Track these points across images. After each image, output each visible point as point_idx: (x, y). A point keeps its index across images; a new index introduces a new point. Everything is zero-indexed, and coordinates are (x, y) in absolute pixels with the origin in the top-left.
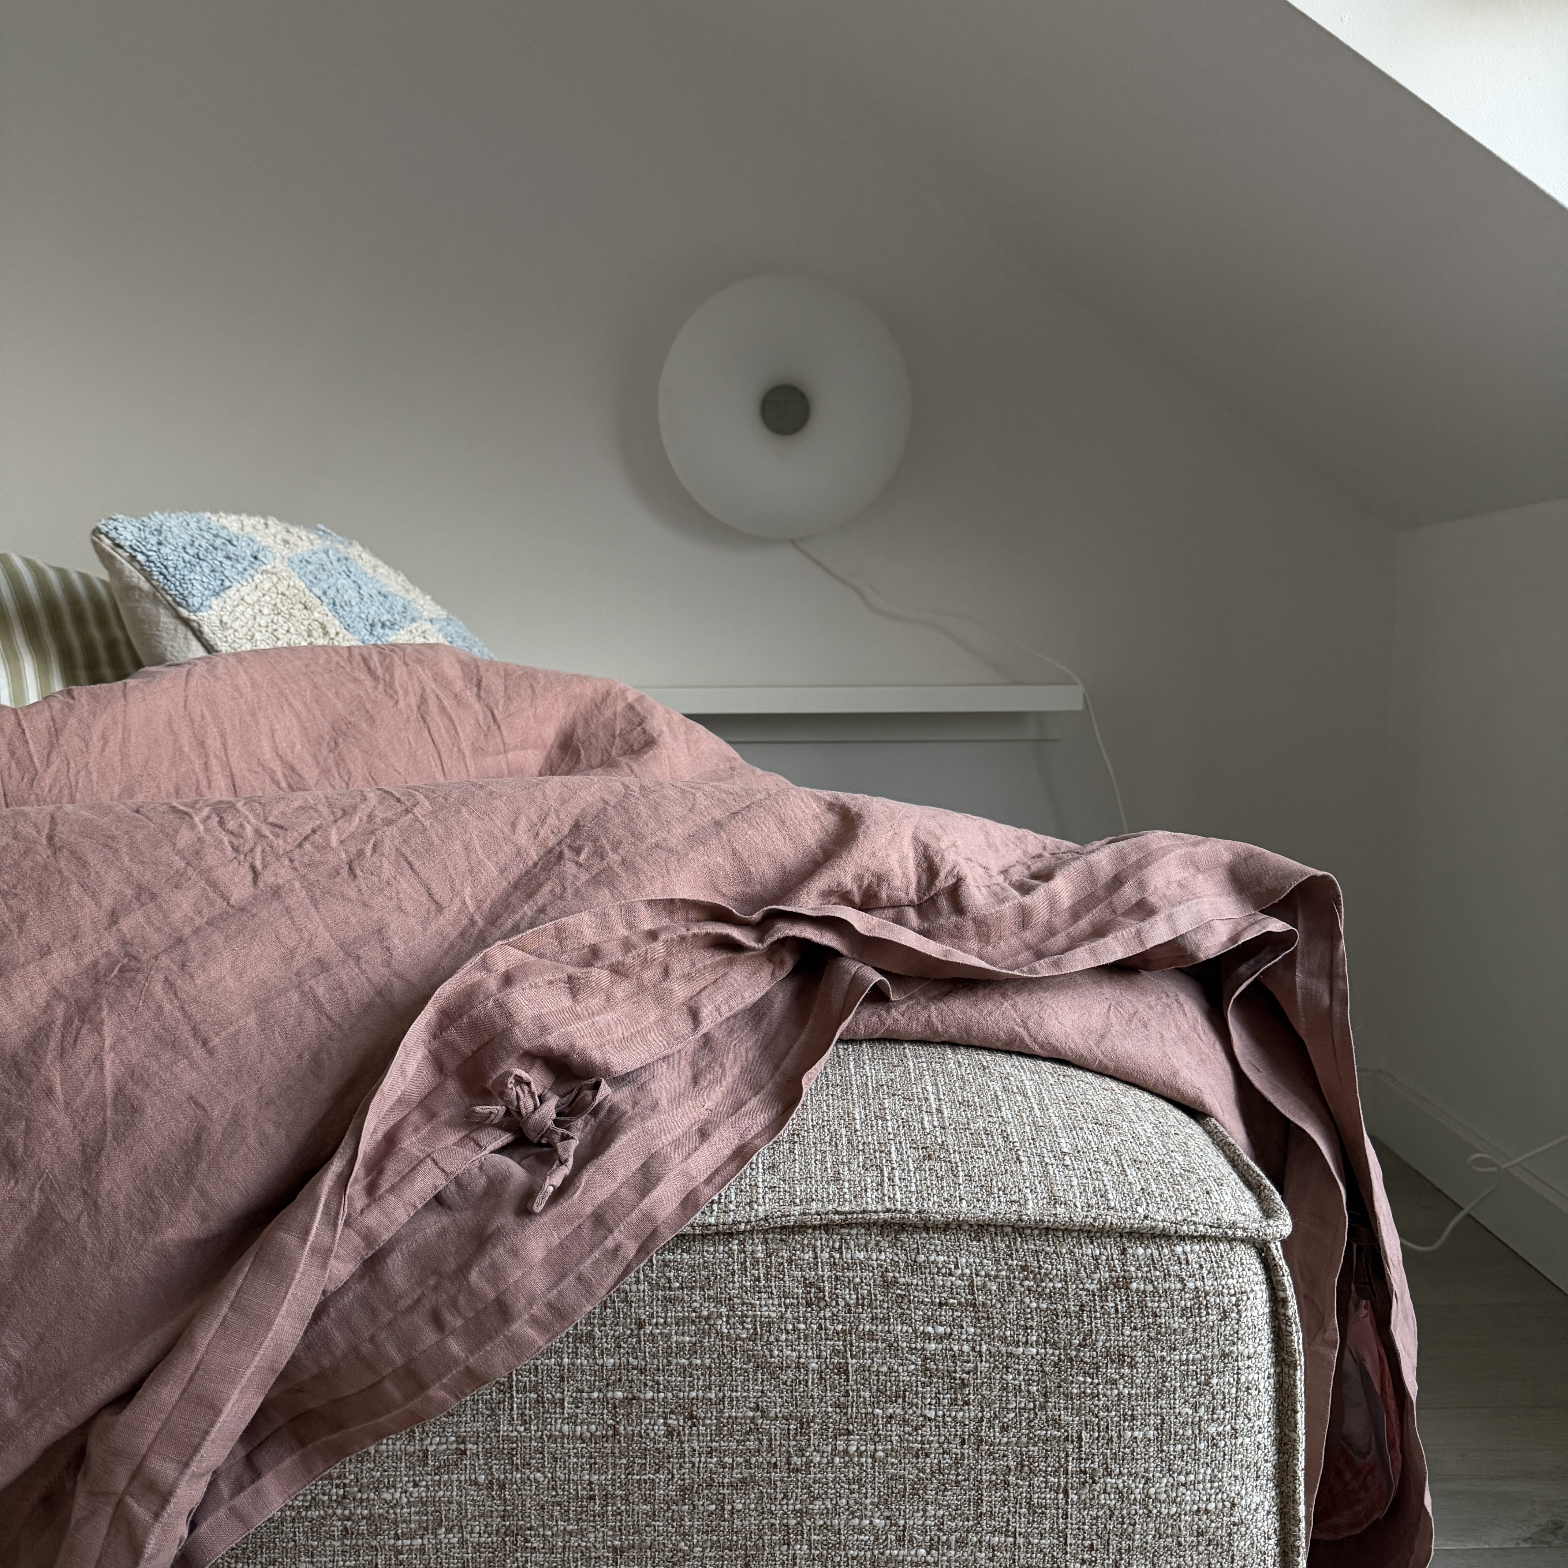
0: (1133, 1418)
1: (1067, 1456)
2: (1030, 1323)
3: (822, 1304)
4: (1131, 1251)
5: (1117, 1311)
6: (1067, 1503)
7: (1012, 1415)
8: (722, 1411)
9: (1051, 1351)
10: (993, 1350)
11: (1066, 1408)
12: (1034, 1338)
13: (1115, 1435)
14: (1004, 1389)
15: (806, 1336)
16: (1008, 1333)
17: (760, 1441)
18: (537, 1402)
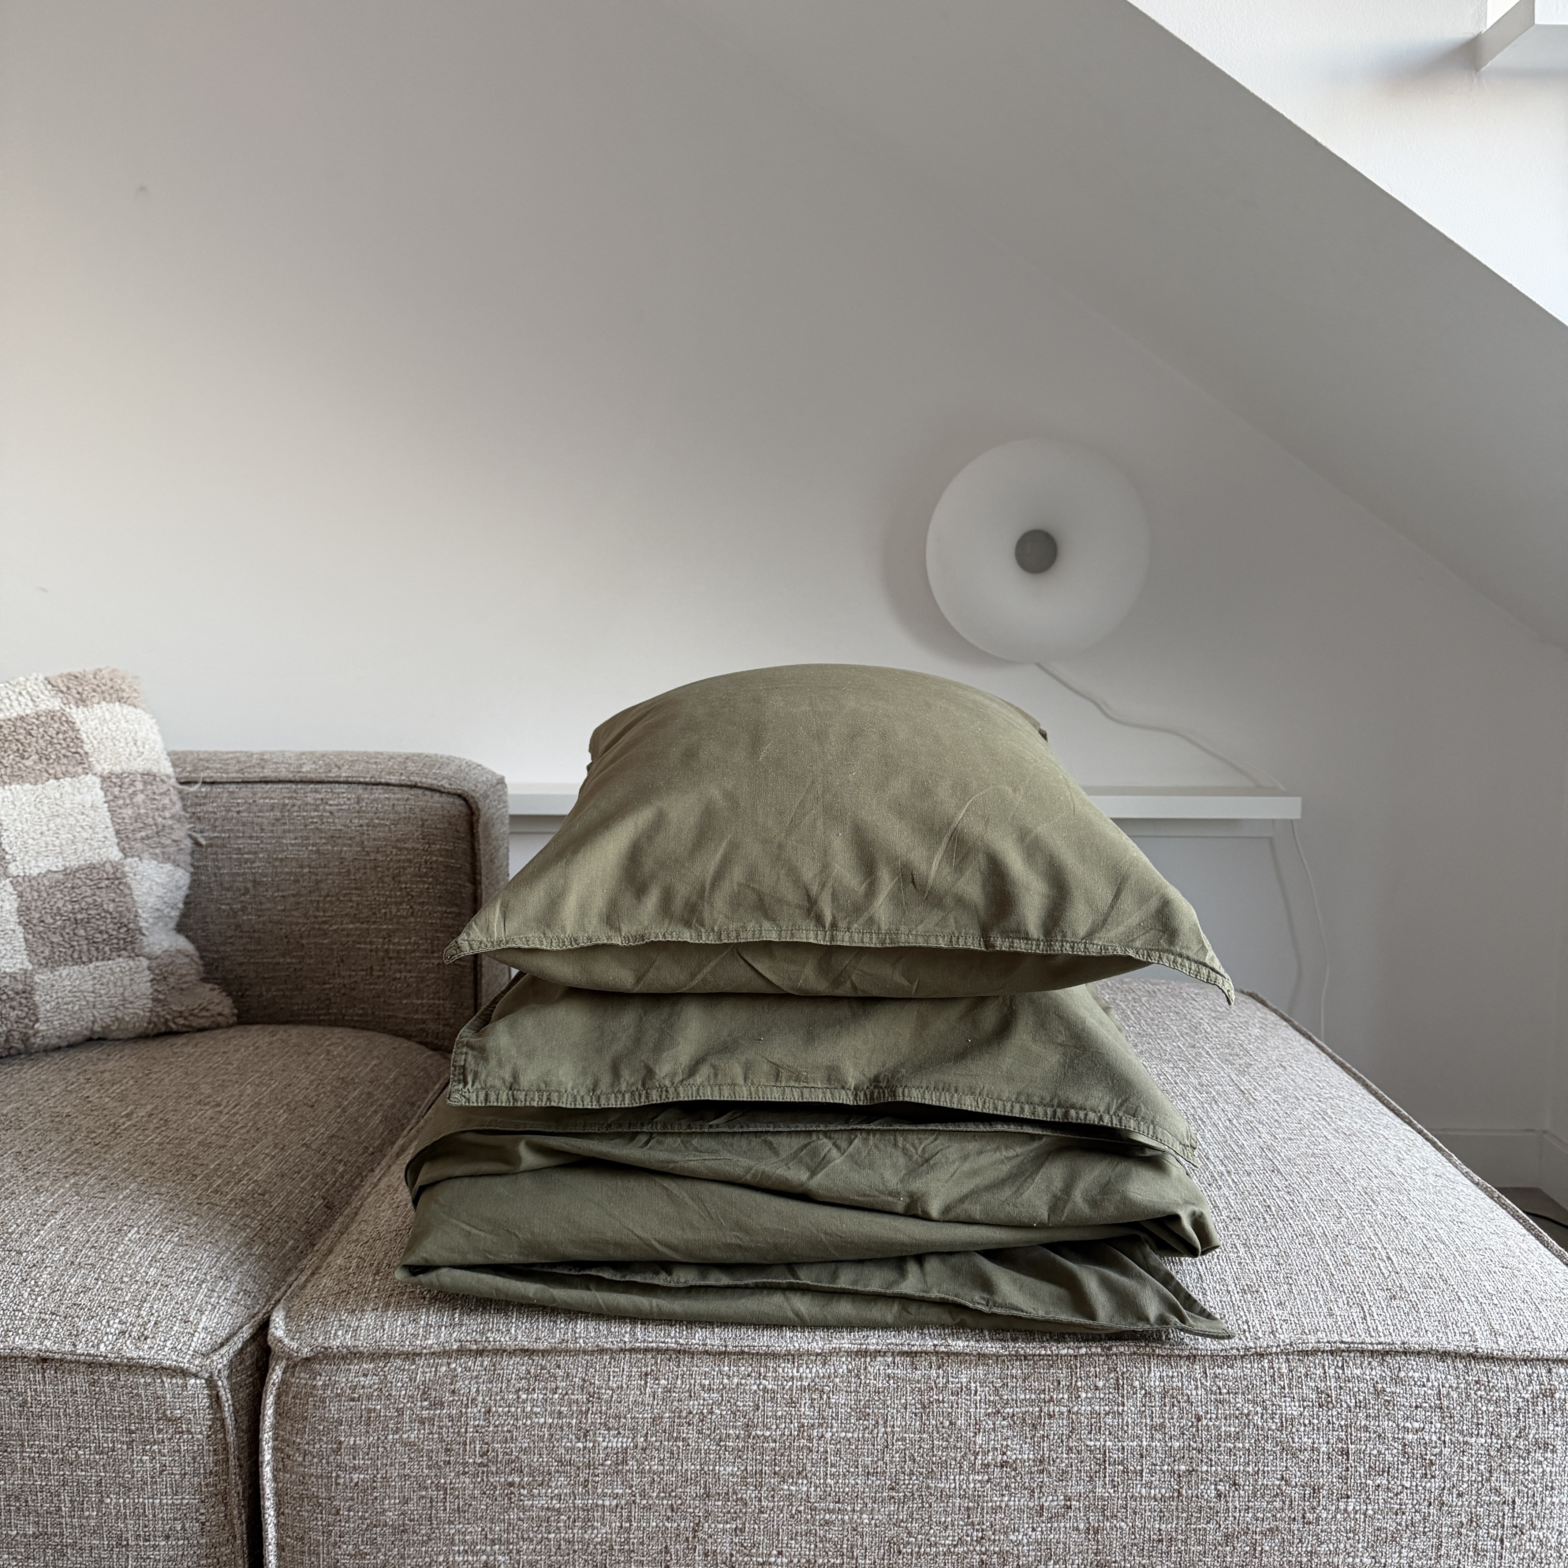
0: (1552, 1488)
1: (1504, 1514)
2: (1481, 1421)
3: (1330, 1406)
4: (1554, 1370)
5: (1544, 1413)
6: (1502, 1548)
7: (1465, 1485)
8: (1256, 1481)
9: (1495, 1441)
10: (1453, 1439)
11: (1505, 1481)
12: (1484, 1432)
13: (1539, 1501)
14: (1461, 1467)
15: (1318, 1429)
16: (1465, 1428)
17: (1284, 1503)
18: (1123, 1472)
